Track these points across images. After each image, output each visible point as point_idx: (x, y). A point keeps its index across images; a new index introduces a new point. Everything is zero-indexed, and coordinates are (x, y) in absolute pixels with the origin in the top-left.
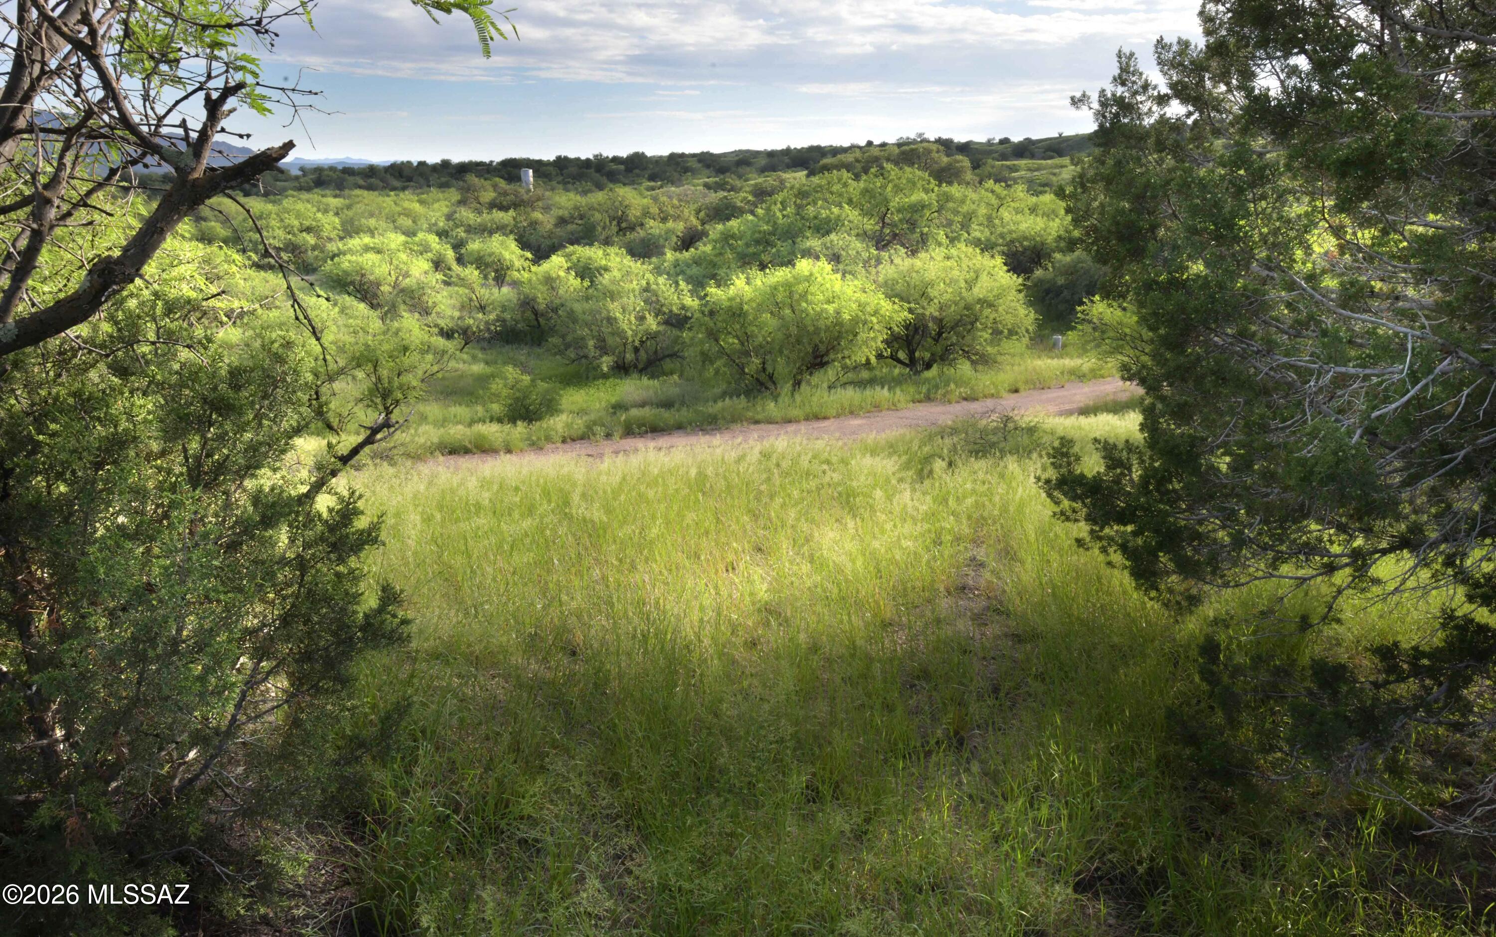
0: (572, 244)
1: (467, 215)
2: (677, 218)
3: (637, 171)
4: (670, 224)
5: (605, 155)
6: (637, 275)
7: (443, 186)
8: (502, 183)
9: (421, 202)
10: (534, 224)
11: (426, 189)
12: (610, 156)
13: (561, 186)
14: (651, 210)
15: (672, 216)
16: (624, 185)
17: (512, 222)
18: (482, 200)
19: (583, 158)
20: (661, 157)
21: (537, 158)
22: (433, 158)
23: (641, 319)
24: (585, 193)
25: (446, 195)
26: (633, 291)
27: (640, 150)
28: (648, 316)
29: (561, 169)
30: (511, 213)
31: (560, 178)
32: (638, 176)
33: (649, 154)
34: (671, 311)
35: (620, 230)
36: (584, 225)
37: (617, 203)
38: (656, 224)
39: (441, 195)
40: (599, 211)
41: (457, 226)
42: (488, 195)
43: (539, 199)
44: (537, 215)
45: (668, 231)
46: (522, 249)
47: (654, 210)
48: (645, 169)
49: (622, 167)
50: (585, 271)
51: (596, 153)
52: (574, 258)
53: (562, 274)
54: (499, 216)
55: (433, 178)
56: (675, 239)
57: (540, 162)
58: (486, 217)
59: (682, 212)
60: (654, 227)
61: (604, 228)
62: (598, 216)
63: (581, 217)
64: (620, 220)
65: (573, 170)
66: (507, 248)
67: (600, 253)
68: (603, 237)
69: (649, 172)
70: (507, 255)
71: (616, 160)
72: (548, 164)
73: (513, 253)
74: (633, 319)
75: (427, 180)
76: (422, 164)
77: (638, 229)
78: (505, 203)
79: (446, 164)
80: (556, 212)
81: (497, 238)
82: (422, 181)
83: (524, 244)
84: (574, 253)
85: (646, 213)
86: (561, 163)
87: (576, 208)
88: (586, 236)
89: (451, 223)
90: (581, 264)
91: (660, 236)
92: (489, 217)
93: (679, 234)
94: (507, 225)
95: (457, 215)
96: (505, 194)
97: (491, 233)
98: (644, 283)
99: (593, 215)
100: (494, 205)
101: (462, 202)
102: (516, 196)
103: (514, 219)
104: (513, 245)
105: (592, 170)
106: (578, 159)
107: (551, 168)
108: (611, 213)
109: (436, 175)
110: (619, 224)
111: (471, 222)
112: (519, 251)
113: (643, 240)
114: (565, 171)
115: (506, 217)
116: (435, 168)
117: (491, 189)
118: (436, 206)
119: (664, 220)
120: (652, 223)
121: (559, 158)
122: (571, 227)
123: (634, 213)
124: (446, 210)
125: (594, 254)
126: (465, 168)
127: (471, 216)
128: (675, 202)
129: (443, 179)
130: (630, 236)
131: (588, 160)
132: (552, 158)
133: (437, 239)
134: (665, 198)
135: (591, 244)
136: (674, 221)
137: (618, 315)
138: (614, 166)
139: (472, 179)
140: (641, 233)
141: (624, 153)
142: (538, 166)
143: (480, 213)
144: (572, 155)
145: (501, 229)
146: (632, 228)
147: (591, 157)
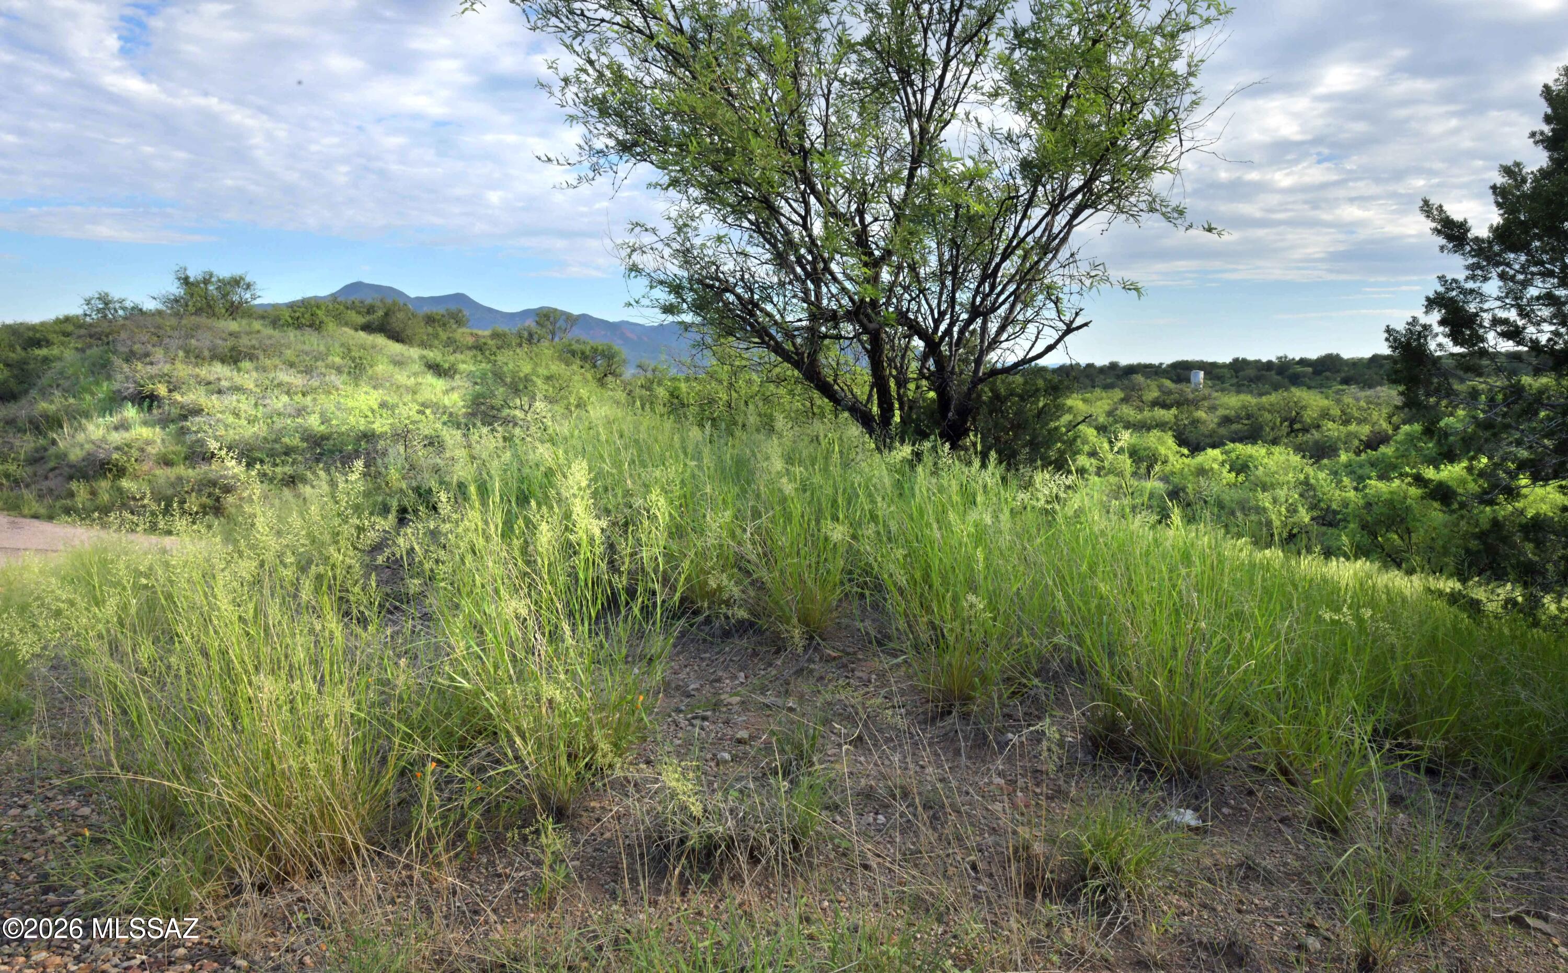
0: (1233, 441)
1: (1128, 412)
2: (1360, 422)
3: (1328, 374)
4: (1353, 427)
5: (1290, 357)
6: (1294, 469)
7: (1107, 387)
8: (1168, 383)
9: (1085, 400)
10: (1195, 422)
11: (1090, 389)
12: (1297, 359)
13: (1233, 388)
14: (1332, 412)
15: (1356, 419)
16: (1309, 388)
17: (1173, 420)
18: (1144, 398)
19: (1264, 360)
20: (1361, 360)
21: (1210, 360)
22: (1101, 361)
23: (1292, 510)
24: (1261, 395)
25: (1110, 395)
26: (1288, 482)
27: (1334, 352)
28: (1301, 509)
29: (1236, 371)
30: (1174, 411)
31: (1235, 381)
32: (1327, 378)
33: (1346, 355)
34: (1329, 507)
35: (1292, 431)
36: (1251, 425)
37: (1291, 404)
38: (1335, 426)
39: (1104, 394)
40: (1269, 411)
41: (1116, 422)
42: (1153, 394)
43: (1204, 399)
44: (1201, 414)
45: (1349, 434)
46: (1180, 446)
47: (1335, 411)
48: (1338, 371)
49: (1310, 369)
50: (1241, 467)
51: (1281, 354)
52: (1233, 455)
53: (1216, 466)
54: (1161, 414)
55: (1100, 379)
56: (1356, 443)
57: (1214, 365)
58: (1147, 414)
59: (1370, 415)
60: (1332, 429)
61: (1273, 429)
62: (1268, 416)
63: (1248, 417)
64: (1293, 422)
65: (1251, 372)
66: (1163, 443)
67: (1263, 451)
68: (1270, 438)
69: (1343, 375)
70: (1162, 450)
71: (1303, 362)
72: (1224, 366)
73: (1169, 448)
74: (1283, 509)
75: (1093, 381)
76: (1090, 366)
77: (1314, 431)
78: (1168, 402)
79: (1113, 366)
80: (1221, 412)
81: (1156, 433)
82: (1087, 382)
83: (1182, 441)
84: (1234, 450)
85: (1325, 414)
86: (1238, 365)
87: (1244, 407)
88: (1252, 435)
89: (1111, 419)
90: (1240, 462)
91: (1339, 439)
92: (1150, 414)
93: (1363, 438)
94: (1167, 423)
95: (1118, 412)
96: (1170, 393)
97: (1149, 429)
98: (1302, 477)
99: (1262, 416)
100: (1155, 403)
101: (1125, 400)
102: (1181, 395)
103: (1176, 417)
104: (1170, 441)
105: (1273, 372)
106: (1258, 362)
107: (1226, 370)
108: (1284, 414)
109: (1102, 377)
110: (1291, 426)
111: (1131, 419)
112: (1175, 447)
113: (1316, 443)
114: (1241, 374)
115: (1167, 415)
116: (1102, 370)
117: (1156, 389)
118: (1099, 403)
119: (1346, 422)
120: (1330, 425)
121: (1236, 361)
122: (1235, 427)
123: (1309, 415)
124: (1107, 408)
125: (1256, 451)
126: (1131, 370)
127: (1132, 413)
128: (1363, 403)
129: (1109, 381)
130: (1301, 438)
131: (1270, 363)
132: (1228, 359)
133: (1095, 433)
134: (1350, 400)
135: (1254, 443)
136: (1359, 424)
137: (1267, 504)
138: (1299, 369)
139: (1139, 378)
140: (1316, 435)
141: (1313, 355)
142: (1210, 369)
143: (1141, 410)
144: (1251, 357)
145: (1162, 426)
146: (1305, 430)
147: (1274, 359)
